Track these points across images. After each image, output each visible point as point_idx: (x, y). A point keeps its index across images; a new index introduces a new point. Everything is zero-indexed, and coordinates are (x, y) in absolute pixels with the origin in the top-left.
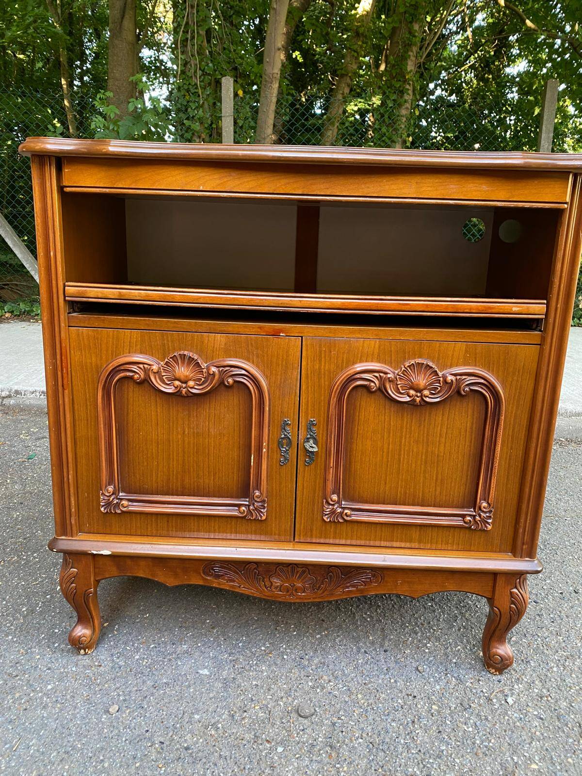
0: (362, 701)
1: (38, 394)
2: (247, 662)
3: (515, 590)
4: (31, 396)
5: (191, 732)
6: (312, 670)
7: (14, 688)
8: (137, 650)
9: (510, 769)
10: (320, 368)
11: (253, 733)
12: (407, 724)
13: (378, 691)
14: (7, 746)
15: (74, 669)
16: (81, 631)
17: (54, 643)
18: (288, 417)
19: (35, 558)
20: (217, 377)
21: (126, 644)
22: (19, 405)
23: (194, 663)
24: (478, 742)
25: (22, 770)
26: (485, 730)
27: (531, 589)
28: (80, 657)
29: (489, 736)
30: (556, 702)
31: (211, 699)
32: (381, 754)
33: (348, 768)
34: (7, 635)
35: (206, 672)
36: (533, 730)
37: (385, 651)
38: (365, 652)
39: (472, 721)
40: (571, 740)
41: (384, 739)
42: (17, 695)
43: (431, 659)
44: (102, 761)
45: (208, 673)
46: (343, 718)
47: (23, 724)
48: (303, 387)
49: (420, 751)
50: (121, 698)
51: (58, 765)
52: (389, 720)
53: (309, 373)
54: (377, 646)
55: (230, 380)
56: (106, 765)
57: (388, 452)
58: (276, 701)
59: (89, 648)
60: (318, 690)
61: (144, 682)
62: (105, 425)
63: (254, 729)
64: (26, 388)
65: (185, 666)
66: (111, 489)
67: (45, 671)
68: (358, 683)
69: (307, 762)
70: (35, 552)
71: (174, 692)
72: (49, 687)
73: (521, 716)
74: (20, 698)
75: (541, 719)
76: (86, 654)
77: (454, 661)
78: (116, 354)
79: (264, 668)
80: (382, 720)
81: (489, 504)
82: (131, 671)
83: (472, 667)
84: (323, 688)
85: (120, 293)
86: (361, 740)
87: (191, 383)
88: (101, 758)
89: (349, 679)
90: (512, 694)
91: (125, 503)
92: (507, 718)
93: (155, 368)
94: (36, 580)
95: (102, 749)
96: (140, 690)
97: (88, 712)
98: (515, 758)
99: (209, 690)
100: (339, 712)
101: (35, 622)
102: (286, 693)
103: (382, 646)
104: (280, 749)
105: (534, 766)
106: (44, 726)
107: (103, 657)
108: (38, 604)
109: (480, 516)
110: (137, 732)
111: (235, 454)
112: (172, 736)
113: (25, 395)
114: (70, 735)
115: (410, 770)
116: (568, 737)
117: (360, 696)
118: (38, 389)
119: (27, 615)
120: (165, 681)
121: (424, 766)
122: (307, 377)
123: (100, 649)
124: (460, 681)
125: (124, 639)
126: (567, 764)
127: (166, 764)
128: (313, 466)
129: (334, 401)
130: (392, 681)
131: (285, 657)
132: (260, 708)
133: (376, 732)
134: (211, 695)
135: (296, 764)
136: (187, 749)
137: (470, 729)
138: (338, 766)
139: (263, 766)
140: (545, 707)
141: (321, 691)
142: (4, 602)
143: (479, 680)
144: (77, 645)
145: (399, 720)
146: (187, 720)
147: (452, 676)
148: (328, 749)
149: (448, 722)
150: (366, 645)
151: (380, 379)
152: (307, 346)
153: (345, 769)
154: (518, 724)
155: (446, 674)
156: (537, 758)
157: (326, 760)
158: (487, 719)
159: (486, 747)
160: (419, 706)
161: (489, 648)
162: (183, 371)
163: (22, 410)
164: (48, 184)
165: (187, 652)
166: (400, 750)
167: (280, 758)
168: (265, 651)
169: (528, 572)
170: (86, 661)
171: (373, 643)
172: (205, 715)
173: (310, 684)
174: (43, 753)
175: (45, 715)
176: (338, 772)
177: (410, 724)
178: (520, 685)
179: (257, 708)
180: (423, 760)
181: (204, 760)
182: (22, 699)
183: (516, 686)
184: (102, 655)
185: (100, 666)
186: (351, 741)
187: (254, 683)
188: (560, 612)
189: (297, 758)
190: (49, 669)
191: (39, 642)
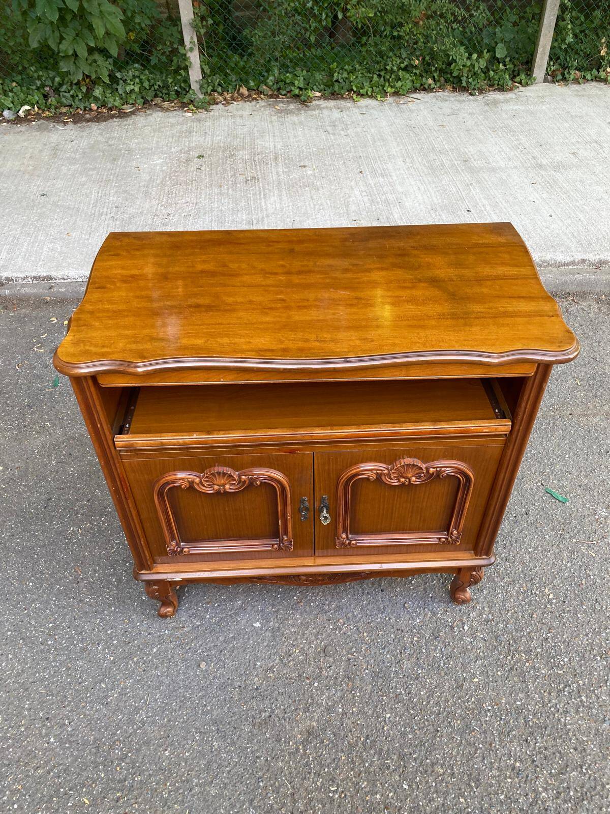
0: (367, 638)
1: (29, 279)
2: (285, 612)
3: (474, 573)
4: (24, 282)
5: (257, 676)
6: (331, 614)
7: (131, 654)
8: (206, 609)
9: (460, 683)
10: (329, 469)
11: (297, 672)
12: (397, 654)
13: (377, 628)
14: (142, 701)
15: (166, 632)
16: (166, 610)
17: (146, 610)
18: (305, 496)
19: (104, 522)
20: (247, 481)
21: (197, 605)
22: (15, 295)
23: (249, 617)
24: (442, 665)
25: (157, 718)
26: (448, 654)
27: (486, 572)
28: (167, 620)
29: (449, 659)
30: (497, 624)
31: (266, 647)
32: (381, 680)
33: (360, 693)
34: (110, 607)
35: (257, 625)
36: (478, 651)
37: (382, 591)
38: (368, 593)
39: (439, 648)
40: (502, 657)
41: (382, 668)
42: (135, 659)
43: (414, 595)
44: (206, 705)
45: (260, 626)
46: (355, 654)
47: (147, 682)
49: (404, 676)
50: (205, 654)
51: (179, 711)
52: (385, 653)
53: (321, 471)
54: (376, 586)
55: (258, 483)
56: (209, 708)
57: (384, 508)
58: (309, 644)
59: (173, 614)
60: (337, 632)
61: (218, 638)
62: (163, 512)
63: (298, 670)
64: (15, 275)
65: (242, 620)
66: (174, 543)
67: (147, 636)
68: (364, 623)
69: (334, 692)
70: (101, 516)
71: (239, 644)
72: (155, 650)
73: (472, 640)
74: (137, 662)
75: (485, 640)
76: (171, 618)
77: (431, 595)
79: (298, 616)
80: (380, 653)
81: (458, 533)
82: (206, 629)
83: (442, 601)
84: (340, 630)
86: (367, 671)
87: (228, 486)
88: (204, 703)
89: (357, 619)
90: (468, 621)
91: (186, 550)
92: (462, 642)
93: (197, 480)
94: (112, 547)
95: (203, 696)
96: (216, 646)
97: (187, 668)
98: (464, 674)
99: (263, 640)
100: (352, 649)
101: (126, 592)
102: (315, 637)
103: (380, 586)
104: (316, 684)
105: (476, 680)
106: (161, 683)
107: (183, 619)
108: (122, 573)
109: (451, 538)
110: (222, 680)
112: (245, 681)
113: (16, 281)
114: (180, 688)
115: (398, 691)
116: (500, 654)
117: (365, 634)
118: (28, 275)
120: (231, 636)
121: (407, 687)
122: (319, 474)
124: (434, 614)
125: (195, 600)
126: (497, 676)
127: (246, 703)
129: (341, 488)
130: (387, 619)
131: (312, 604)
132: (300, 651)
133: (377, 663)
134: (265, 644)
135: (327, 694)
136: (257, 689)
137: (438, 655)
138: (353, 692)
139: (306, 696)
140: (489, 630)
141: (339, 632)
142: (97, 575)
143: (447, 611)
144: (164, 616)
145: (392, 652)
146: (252, 667)
147: (429, 610)
148: (346, 680)
149: (424, 651)
150: (368, 586)
151: (377, 474)
152: (318, 457)
153: (358, 694)
154: (469, 647)
155: (425, 609)
156: (478, 673)
157: (346, 688)
158: (449, 644)
159: (447, 667)
160: (405, 639)
161: (454, 594)
162: (220, 481)
163: (21, 300)
165: (241, 607)
166: (392, 675)
167: (317, 690)
168: (297, 600)
169: (483, 566)
170: (173, 623)
171: (373, 584)
172: (263, 661)
173: (331, 627)
174: (167, 703)
175: (159, 674)
176: (354, 696)
177: (399, 656)
178: (474, 614)
179: (297, 651)
180: (406, 682)
181: (269, 697)
182: (139, 662)
183: (471, 615)
184: (183, 616)
185: (184, 627)
186: (361, 673)
187: (293, 630)
188: (511, 537)
189: (327, 689)
190: (149, 634)
191: (135, 610)
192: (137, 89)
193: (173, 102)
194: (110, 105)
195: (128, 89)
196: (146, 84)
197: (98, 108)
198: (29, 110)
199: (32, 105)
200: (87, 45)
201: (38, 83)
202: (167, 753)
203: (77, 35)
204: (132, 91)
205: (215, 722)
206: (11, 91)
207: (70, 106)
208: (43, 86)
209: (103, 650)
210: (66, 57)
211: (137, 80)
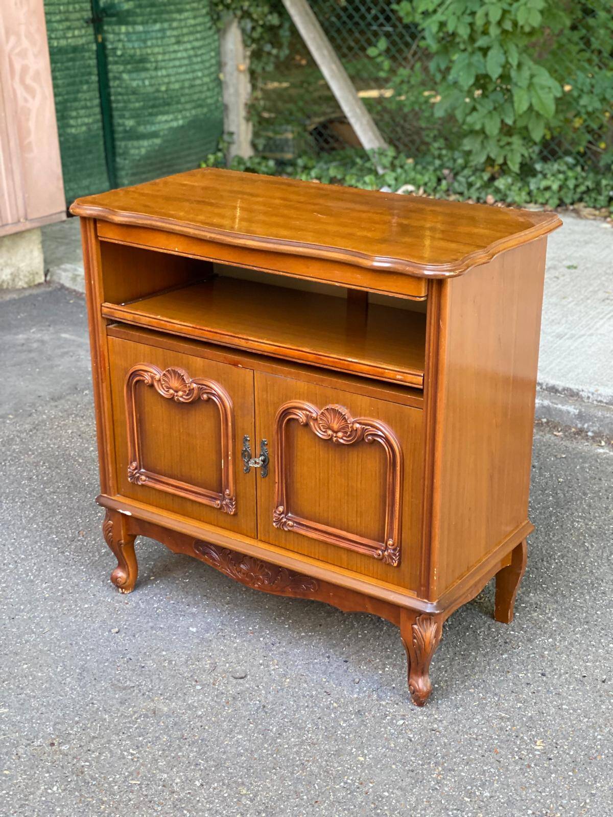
2: (230, 634)
3: (415, 626)
6: (273, 654)
7: (65, 600)
8: (160, 601)
9: (342, 753)
13: (305, 681)
15: (109, 600)
16: (121, 574)
18: (248, 434)
20: (195, 392)
21: (155, 595)
23: (192, 622)
24: (339, 732)
28: (117, 593)
32: (263, 713)
33: (232, 711)
34: (81, 566)
35: (193, 630)
37: (345, 662)
38: (328, 656)
39: (352, 721)
41: (275, 707)
42: (64, 604)
45: (195, 631)
46: (260, 686)
48: (257, 412)
50: (125, 627)
54: (343, 656)
55: (205, 396)
57: (320, 480)
58: (226, 663)
59: (126, 589)
60: (262, 667)
61: (148, 622)
62: (129, 415)
63: (194, 672)
65: (183, 622)
66: (134, 464)
67: (91, 596)
71: (162, 634)
72: (86, 606)
74: (65, 607)
75: (410, 740)
76: (123, 593)
78: (136, 362)
79: (238, 641)
83: (402, 695)
84: (267, 667)
85: (134, 317)
86: (258, 702)
87: (180, 393)
91: (143, 478)
93: (157, 377)
95: (93, 649)
97: (100, 627)
98: (354, 750)
99: (187, 642)
100: (262, 683)
102: (237, 661)
103: (347, 657)
104: (199, 688)
105: (362, 759)
107: (133, 599)
109: (387, 551)
110: (120, 648)
111: (214, 457)
112: (139, 658)
114: (80, 636)
115: (271, 727)
117: (287, 680)
119: (103, 556)
120: (162, 626)
121: (284, 729)
122: (259, 404)
123: (136, 593)
125: (157, 591)
127: (123, 670)
128: (267, 478)
130: (325, 680)
131: (261, 639)
132: (211, 663)
133: (274, 701)
134: (185, 645)
135: (201, 698)
137: (344, 725)
139: (180, 691)
140: (425, 736)
141: (264, 668)
143: (396, 703)
144: (117, 584)
147: (377, 694)
148: (230, 698)
149: (333, 716)
150: (335, 653)
151: (307, 416)
152: (257, 378)
153: (229, 711)
154: (386, 736)
155: (374, 691)
156: (371, 756)
160: (324, 700)
162: (175, 383)
164: (89, 234)
165: (193, 613)
166: (278, 716)
167: (194, 692)
168: (250, 630)
170: (121, 597)
171: (342, 653)
173: (261, 661)
175: (73, 621)
178: (425, 718)
179: (208, 662)
180: (286, 726)
185: (127, 604)
186: (251, 700)
187: (222, 648)
189: (205, 696)
190: (94, 595)
191: (99, 577)
192: (555, 187)
193: (599, 209)
194: (509, 200)
195: (544, 184)
196: (571, 183)
197: (496, 201)
198: (411, 192)
199: (418, 187)
200: (502, 121)
201: (437, 162)
202: (25, 666)
203: (495, 109)
204: (548, 188)
205: (83, 669)
206: (402, 167)
207: (461, 194)
208: (442, 166)
209: (45, 588)
210: (472, 132)
211: (561, 176)
